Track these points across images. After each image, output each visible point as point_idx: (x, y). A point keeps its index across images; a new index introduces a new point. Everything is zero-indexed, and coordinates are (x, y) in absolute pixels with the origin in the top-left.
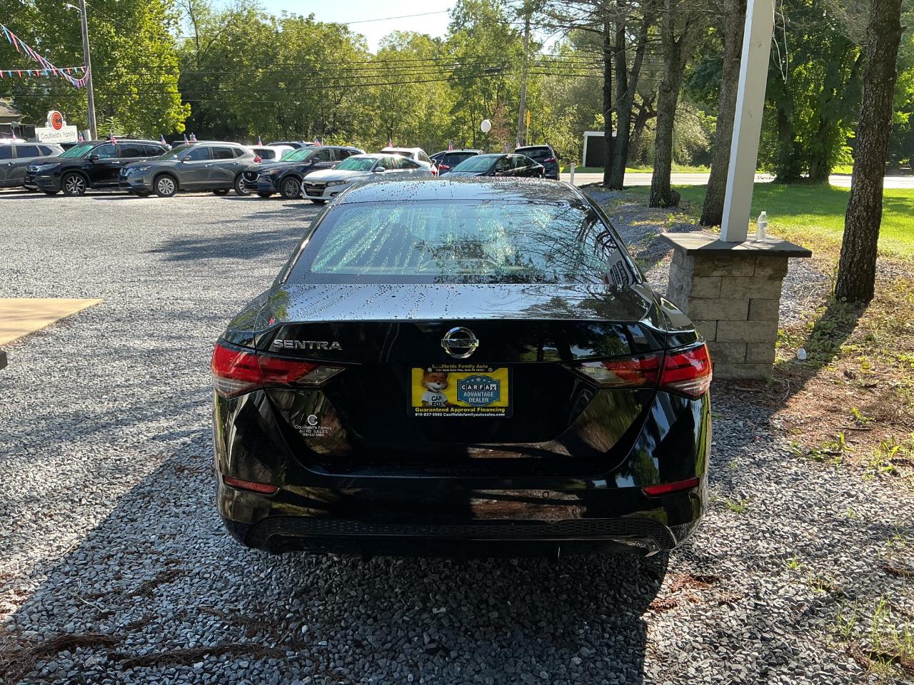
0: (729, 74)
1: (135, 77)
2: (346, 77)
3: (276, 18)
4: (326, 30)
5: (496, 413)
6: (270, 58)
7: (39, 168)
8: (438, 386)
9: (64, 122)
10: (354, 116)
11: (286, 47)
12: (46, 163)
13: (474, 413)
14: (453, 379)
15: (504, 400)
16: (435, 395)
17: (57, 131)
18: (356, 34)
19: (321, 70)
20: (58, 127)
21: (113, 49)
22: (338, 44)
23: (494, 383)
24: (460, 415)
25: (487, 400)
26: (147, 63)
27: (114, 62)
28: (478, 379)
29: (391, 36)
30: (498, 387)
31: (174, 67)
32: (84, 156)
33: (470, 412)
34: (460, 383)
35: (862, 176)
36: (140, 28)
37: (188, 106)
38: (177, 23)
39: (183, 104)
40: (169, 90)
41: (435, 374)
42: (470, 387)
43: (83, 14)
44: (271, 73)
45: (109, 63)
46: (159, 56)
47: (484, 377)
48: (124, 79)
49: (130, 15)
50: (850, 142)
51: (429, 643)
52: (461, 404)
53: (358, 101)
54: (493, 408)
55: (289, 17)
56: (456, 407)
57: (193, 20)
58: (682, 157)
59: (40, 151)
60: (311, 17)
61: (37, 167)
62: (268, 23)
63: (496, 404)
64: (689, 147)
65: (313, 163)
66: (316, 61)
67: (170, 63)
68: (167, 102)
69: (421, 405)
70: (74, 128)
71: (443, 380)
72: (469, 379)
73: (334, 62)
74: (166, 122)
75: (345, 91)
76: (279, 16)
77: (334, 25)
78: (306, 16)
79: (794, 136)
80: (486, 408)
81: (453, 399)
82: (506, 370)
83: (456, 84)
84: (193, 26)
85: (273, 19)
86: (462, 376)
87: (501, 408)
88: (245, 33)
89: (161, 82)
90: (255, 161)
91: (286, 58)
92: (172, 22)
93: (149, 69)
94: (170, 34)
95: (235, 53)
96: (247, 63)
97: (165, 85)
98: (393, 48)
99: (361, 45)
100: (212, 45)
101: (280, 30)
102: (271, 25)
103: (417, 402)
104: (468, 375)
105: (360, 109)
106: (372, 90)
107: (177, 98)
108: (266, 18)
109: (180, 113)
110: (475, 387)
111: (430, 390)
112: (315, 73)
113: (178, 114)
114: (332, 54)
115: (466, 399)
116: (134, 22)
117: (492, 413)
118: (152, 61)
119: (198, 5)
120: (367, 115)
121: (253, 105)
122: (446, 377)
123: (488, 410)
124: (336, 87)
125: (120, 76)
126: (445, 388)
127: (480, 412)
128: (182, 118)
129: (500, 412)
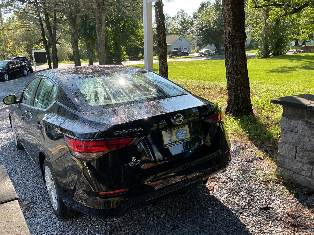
0: (99, 29)
8: (170, 136)
13: (182, 142)
15: (189, 135)
16: (170, 139)
24: (179, 144)
25: (184, 137)
28: (180, 130)
34: (176, 133)
35: (162, 60)
41: (168, 132)
42: (179, 134)
50: (125, 51)
51: (170, 226)
56: (177, 141)
58: (67, 58)
64: (68, 55)
71: (171, 133)
72: (178, 131)
79: (109, 50)
82: (187, 125)
86: (175, 131)
87: (188, 138)
103: (165, 143)
104: (178, 129)
111: (168, 138)
115: (179, 138)
117: (187, 140)
123: (186, 140)
126: (172, 136)
127: (184, 141)
129: (189, 140)
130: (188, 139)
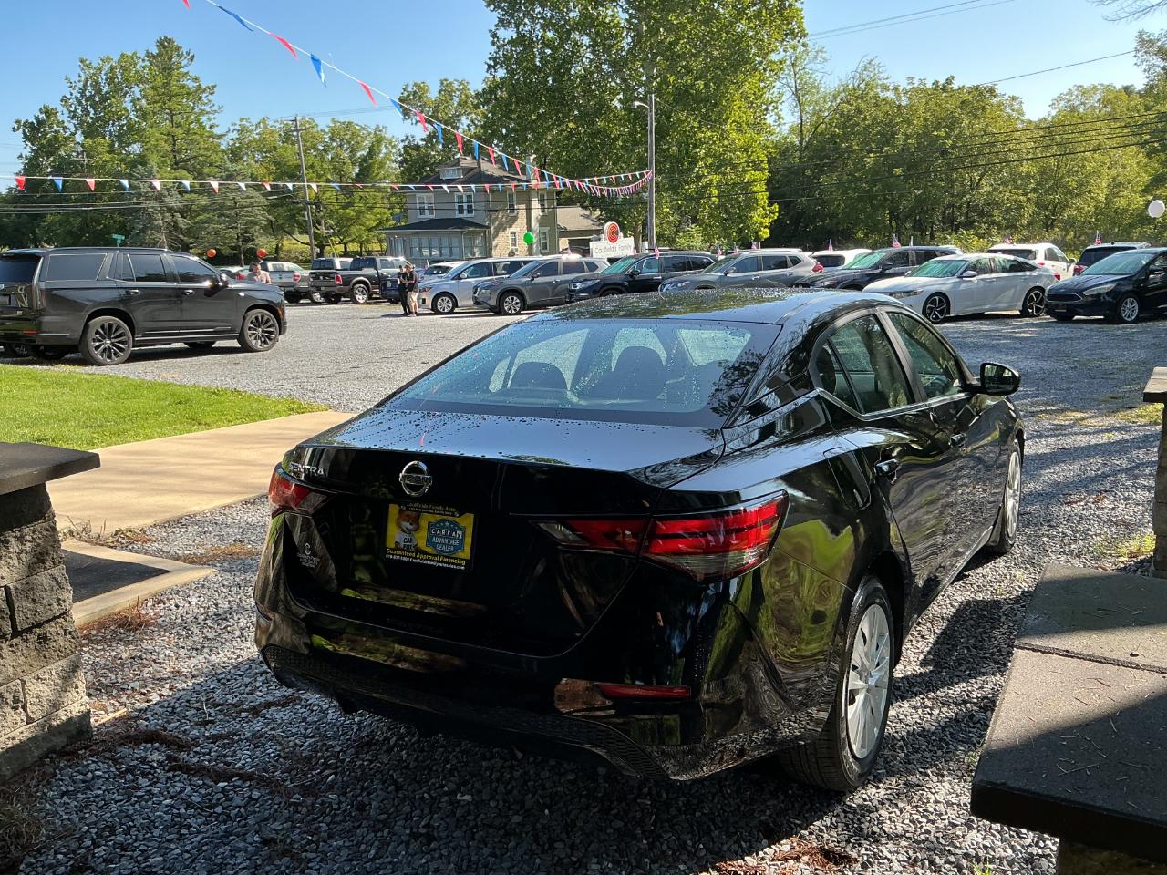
1: (716, 178)
2: (990, 154)
3: (901, 88)
4: (966, 97)
5: (457, 565)
6: (887, 138)
7: (579, 286)
8: (410, 527)
9: (621, 234)
10: (997, 205)
11: (909, 122)
12: (585, 280)
13: (437, 562)
14: (426, 519)
15: (466, 553)
16: (407, 536)
17: (612, 245)
18: (1006, 97)
19: (954, 147)
20: (613, 240)
21: (695, 146)
22: (979, 112)
23: (460, 529)
24: (425, 562)
25: (450, 548)
26: (731, 159)
27: (694, 162)
28: (447, 524)
29: (1070, 93)
30: (464, 534)
31: (762, 162)
32: (624, 272)
33: (434, 561)
34: (430, 525)
36: (727, 119)
37: (776, 207)
38: (776, 108)
39: (771, 204)
40: (755, 189)
41: (409, 513)
42: (439, 532)
43: (651, 111)
44: (887, 157)
45: (690, 163)
46: (746, 150)
47: (451, 522)
48: (704, 181)
49: (715, 105)
52: (429, 550)
53: (1005, 183)
54: (455, 558)
55: (916, 85)
56: (424, 553)
57: (799, 101)
59: (586, 267)
60: (949, 81)
61: (578, 284)
62: (891, 95)
63: (461, 555)
65: (884, 269)
66: (948, 137)
67: (758, 157)
68: (750, 204)
69: (393, 546)
70: (631, 240)
71: (415, 521)
72: (439, 522)
73: (973, 135)
74: (748, 227)
75: (986, 172)
76: (903, 85)
77: (976, 88)
78: (942, 81)
80: (448, 557)
81: (422, 544)
82: (472, 516)
83: (1155, 151)
84: (797, 109)
85: (896, 89)
86: (433, 518)
87: (462, 559)
88: (859, 111)
89: (746, 181)
90: (815, 270)
91: (908, 137)
92: (771, 108)
93: (734, 167)
94: (768, 122)
95: (845, 137)
96: (857, 148)
97: (750, 183)
98: (1073, 109)
99: (1013, 110)
100: (819, 131)
101: (904, 102)
102: (893, 97)
104: (439, 517)
105: (1006, 194)
106: (1025, 168)
107: (763, 198)
108: (887, 89)
109: (765, 216)
110: (443, 532)
111: (403, 531)
112: (944, 153)
113: (763, 217)
114: (971, 125)
115: (434, 545)
116: (720, 114)
117: (453, 564)
118: (738, 156)
119: (805, 83)
120: (1016, 201)
121: (860, 199)
122: (419, 516)
123: (453, 561)
124: (975, 166)
125: (700, 177)
126: (416, 530)
127: (442, 562)
128: (767, 221)
129: (460, 565)
130: (459, 562)
